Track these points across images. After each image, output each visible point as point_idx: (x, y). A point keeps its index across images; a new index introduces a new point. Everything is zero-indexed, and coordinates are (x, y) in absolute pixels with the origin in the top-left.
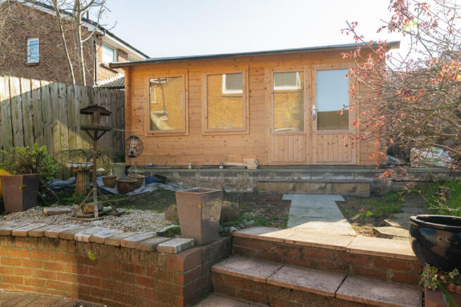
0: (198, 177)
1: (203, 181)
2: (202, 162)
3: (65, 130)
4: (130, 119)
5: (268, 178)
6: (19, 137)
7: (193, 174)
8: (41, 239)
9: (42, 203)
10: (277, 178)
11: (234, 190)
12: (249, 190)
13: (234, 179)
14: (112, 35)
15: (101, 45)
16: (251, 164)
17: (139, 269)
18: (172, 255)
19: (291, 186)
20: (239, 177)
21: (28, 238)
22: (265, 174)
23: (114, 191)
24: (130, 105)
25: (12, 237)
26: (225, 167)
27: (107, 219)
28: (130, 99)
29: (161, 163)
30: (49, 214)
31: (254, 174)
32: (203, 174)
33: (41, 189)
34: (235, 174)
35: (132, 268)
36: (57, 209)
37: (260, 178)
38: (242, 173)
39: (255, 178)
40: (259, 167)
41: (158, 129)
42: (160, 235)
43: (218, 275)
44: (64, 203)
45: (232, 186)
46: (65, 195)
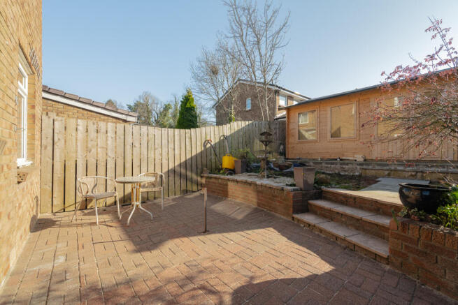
0: (324, 165)
1: (327, 167)
2: (327, 157)
3: (258, 142)
4: (288, 135)
5: (370, 167)
6: (241, 145)
7: (321, 163)
8: (246, 183)
9: (247, 171)
10: (377, 167)
11: (347, 173)
12: (357, 174)
13: (346, 167)
14: (284, 89)
15: (279, 95)
16: (359, 158)
17: (277, 197)
18: (288, 192)
19: (387, 173)
20: (350, 166)
21: (242, 182)
22: (368, 165)
23: (278, 169)
24: (288, 128)
25: (237, 182)
26: (341, 160)
27: (270, 179)
28: (288, 125)
29: (304, 157)
30: (249, 175)
31: (361, 164)
32: (327, 163)
33: (248, 166)
34: (347, 164)
35: (275, 196)
36: (252, 174)
37: (365, 167)
38: (352, 164)
39: (362, 167)
40: (365, 160)
41: (306, 139)
42: (287, 185)
43: (311, 205)
44: (256, 172)
45: (345, 171)
46: (256, 170)
